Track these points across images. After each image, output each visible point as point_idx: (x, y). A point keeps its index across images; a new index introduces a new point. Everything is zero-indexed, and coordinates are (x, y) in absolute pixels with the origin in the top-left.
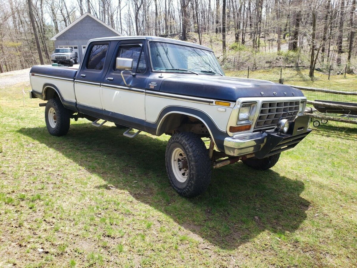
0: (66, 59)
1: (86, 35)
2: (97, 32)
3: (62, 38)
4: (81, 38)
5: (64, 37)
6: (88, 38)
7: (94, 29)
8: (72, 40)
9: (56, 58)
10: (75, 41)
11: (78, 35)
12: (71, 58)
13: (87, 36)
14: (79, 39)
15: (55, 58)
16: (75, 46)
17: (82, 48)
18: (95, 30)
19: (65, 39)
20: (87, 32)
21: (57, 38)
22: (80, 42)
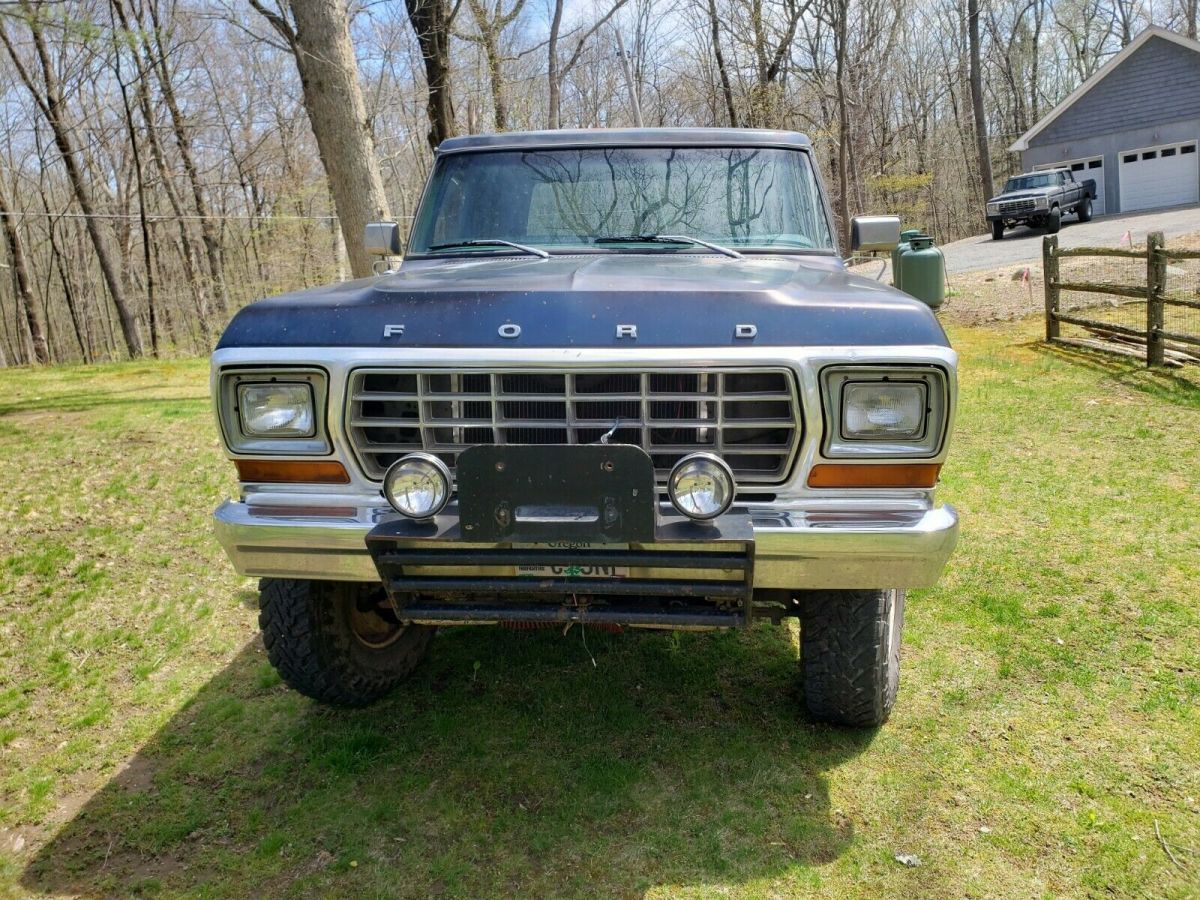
0: (1036, 209)
1: (1138, 110)
2: (1188, 90)
3: (1049, 139)
4: (1119, 124)
5: (1056, 133)
6: (1145, 120)
7: (1173, 82)
8: (1087, 138)
9: (1002, 210)
10: (1095, 142)
11: (1109, 116)
12: (1056, 204)
13: (1144, 114)
14: (1112, 131)
15: (998, 208)
16: (1094, 158)
17: (1121, 160)
18: (1180, 86)
19: (1060, 140)
20: (1144, 99)
21: (1032, 143)
22: (1114, 139)
